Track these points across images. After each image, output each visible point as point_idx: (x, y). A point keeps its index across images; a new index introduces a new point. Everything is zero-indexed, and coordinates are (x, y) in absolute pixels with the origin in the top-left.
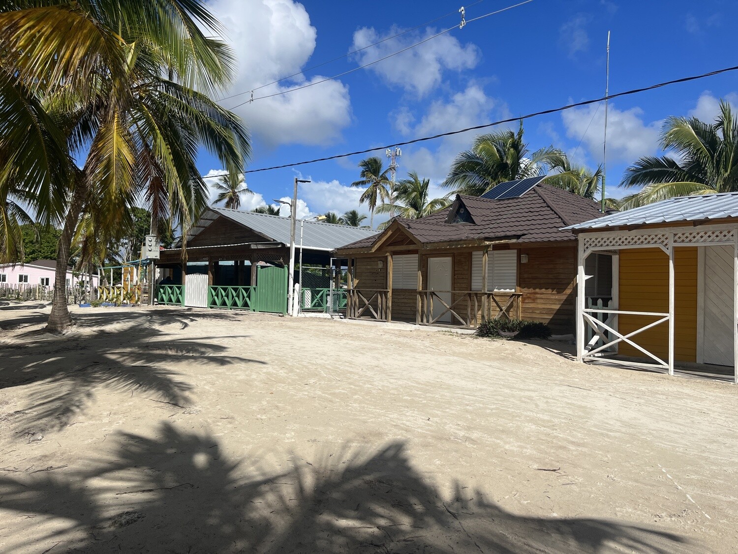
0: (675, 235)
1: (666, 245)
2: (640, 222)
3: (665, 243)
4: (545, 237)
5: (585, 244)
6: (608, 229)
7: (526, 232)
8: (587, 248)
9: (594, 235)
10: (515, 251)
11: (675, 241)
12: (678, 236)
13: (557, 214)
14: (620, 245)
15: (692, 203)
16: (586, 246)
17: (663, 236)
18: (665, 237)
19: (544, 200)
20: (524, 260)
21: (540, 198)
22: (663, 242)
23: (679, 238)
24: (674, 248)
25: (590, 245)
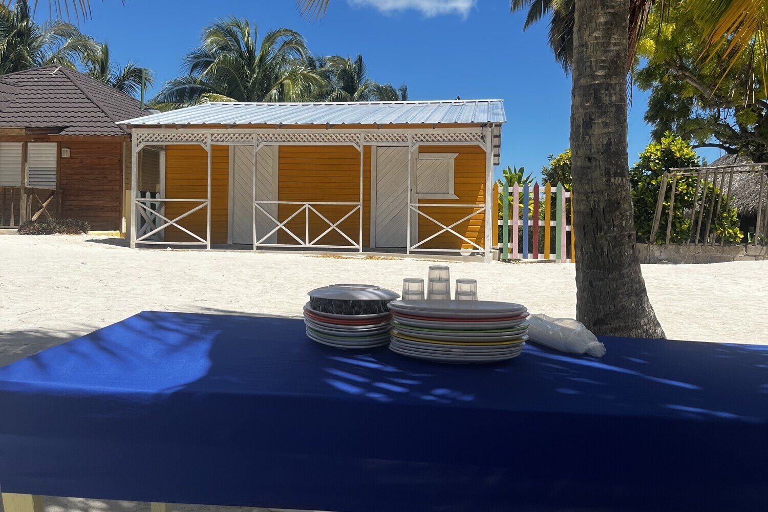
0: (212, 135)
1: (206, 143)
2: (185, 122)
3: (204, 142)
4: (91, 131)
5: (138, 139)
6: (158, 126)
7: (67, 124)
8: (140, 142)
9: (146, 131)
10: (55, 144)
11: (212, 140)
12: (214, 136)
13: (100, 108)
14: (168, 141)
15: (225, 109)
16: (139, 141)
17: (203, 135)
18: (205, 136)
19: (82, 91)
20: (66, 154)
21: (77, 88)
22: (203, 140)
23: (215, 137)
24: (212, 146)
25: (143, 140)
